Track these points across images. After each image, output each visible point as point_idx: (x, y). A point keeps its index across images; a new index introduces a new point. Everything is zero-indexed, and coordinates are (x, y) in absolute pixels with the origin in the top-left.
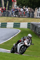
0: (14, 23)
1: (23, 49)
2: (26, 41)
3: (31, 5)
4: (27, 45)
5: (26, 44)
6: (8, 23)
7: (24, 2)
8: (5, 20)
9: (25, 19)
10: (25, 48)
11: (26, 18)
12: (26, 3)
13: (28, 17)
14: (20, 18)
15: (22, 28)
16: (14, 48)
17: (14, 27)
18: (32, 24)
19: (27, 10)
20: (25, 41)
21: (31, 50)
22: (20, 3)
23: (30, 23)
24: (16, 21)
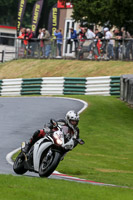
0: (66, 80)
2: (59, 132)
3: (123, 16)
4: (64, 145)
5: (60, 142)
6: (46, 80)
7: (98, 6)
8: (35, 68)
9: (101, 63)
11: (103, 60)
12: (105, 10)
13: (112, 59)
14: (86, 62)
15: (94, 96)
16: (23, 158)
17: (66, 93)
18: (127, 82)
19: (109, 34)
20: (57, 134)
21: (125, 168)
22: (84, 10)
23: (119, 79)
24: (73, 71)
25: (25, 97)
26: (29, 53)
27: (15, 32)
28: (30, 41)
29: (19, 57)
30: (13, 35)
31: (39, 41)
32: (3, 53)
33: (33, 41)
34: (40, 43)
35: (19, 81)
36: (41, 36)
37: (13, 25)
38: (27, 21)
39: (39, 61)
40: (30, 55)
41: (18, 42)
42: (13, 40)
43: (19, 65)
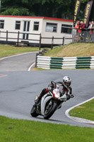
1: (50, 106)
2: (56, 90)
4: (59, 98)
10: (55, 104)
25: (79, 70)
26: (82, 39)
27: (72, 24)
28: (83, 30)
29: (75, 42)
30: (71, 26)
31: (89, 30)
32: (63, 38)
33: (85, 30)
34: (90, 32)
35: (75, 59)
36: (91, 27)
37: (71, 19)
38: (81, 16)
39: (89, 44)
40: (82, 40)
41: (74, 31)
42: (71, 29)
43: (75, 47)
